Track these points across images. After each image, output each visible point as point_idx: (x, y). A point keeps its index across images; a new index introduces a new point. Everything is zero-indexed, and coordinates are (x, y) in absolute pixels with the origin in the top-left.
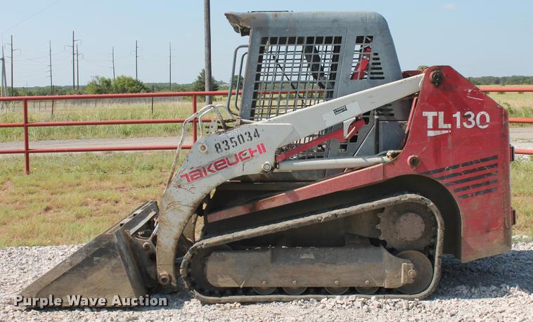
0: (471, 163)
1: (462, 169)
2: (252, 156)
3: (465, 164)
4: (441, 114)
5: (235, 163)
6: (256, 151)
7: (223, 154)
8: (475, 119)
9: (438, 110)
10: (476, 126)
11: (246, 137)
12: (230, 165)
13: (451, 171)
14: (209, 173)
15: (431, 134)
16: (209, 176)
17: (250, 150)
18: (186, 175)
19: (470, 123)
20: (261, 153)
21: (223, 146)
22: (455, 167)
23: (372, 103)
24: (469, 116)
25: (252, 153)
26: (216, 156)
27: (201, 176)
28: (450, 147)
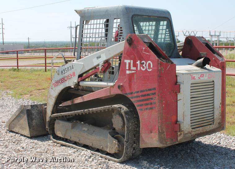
0: (144, 91)
1: (140, 94)
2: (71, 77)
3: (142, 91)
4: (132, 61)
5: (67, 80)
6: (72, 75)
7: (64, 75)
8: (146, 65)
9: (131, 59)
10: (146, 69)
11: (70, 68)
12: (65, 81)
13: (136, 95)
14: (60, 84)
15: (128, 72)
16: (60, 85)
17: (71, 74)
18: (54, 84)
19: (144, 67)
20: (74, 76)
21: (64, 72)
22: (137, 92)
23: (110, 54)
24: (143, 63)
25: (71, 76)
26: (61, 76)
27: (58, 85)
28: (135, 80)
